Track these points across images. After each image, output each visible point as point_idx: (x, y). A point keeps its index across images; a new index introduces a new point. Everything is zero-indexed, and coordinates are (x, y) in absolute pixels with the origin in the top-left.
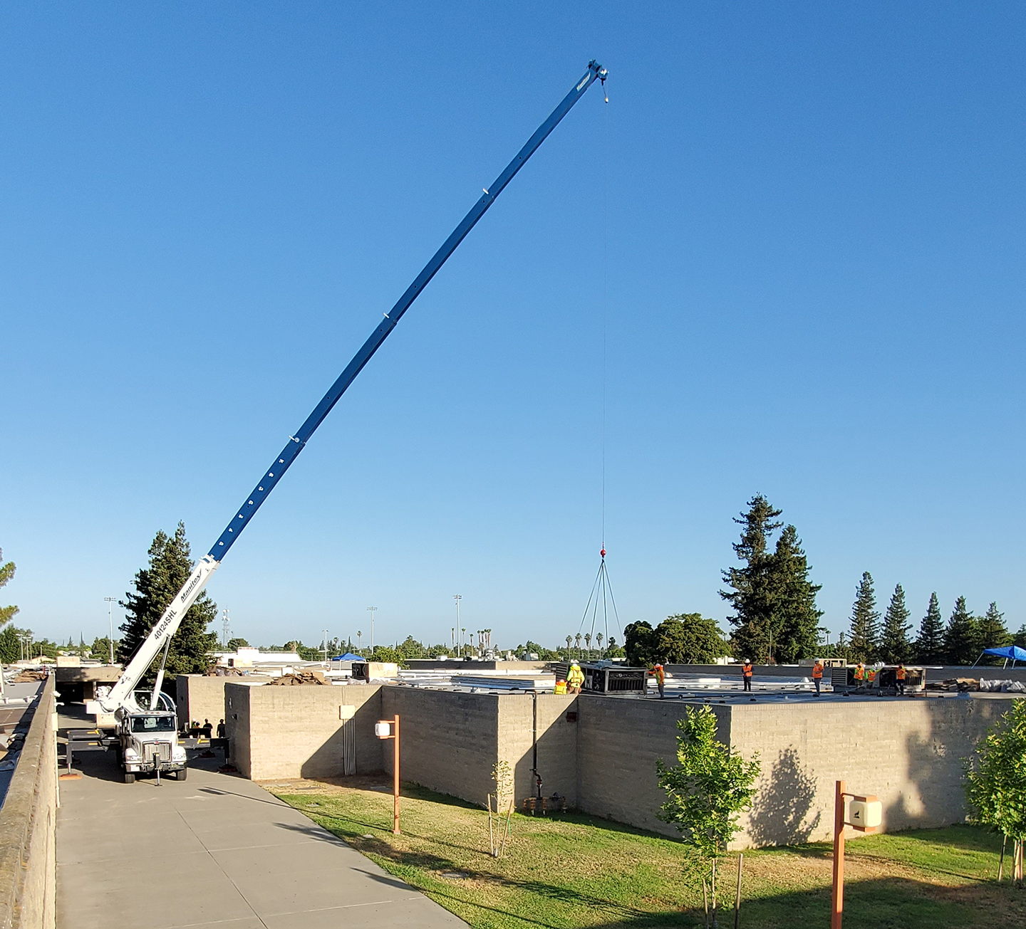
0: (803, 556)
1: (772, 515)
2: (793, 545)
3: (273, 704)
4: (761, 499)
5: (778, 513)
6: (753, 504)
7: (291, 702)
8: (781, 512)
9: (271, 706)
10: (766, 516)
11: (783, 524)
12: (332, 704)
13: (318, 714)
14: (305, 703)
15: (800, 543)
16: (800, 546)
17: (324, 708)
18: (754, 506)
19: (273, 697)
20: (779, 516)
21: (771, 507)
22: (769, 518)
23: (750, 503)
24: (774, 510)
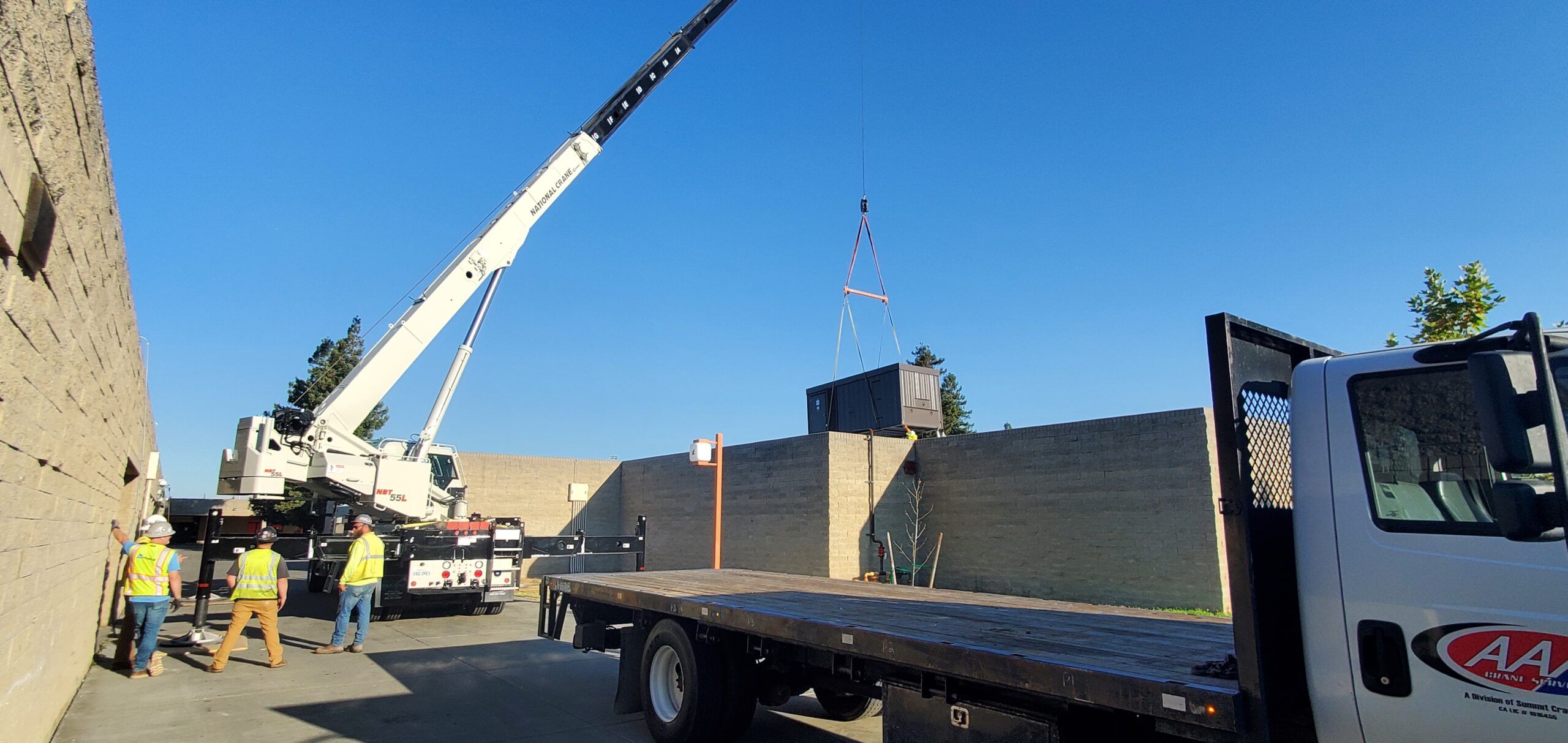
0: (963, 401)
1: (936, 363)
2: (955, 392)
3: (483, 477)
4: (924, 349)
5: (940, 362)
6: (917, 353)
7: (507, 476)
8: (944, 360)
9: (481, 479)
10: (931, 364)
11: (946, 370)
12: (559, 481)
13: (541, 493)
14: (525, 478)
15: (960, 389)
16: (960, 392)
17: (550, 486)
18: (919, 355)
19: (484, 468)
20: (942, 364)
21: (934, 355)
22: (934, 366)
23: (914, 352)
24: (938, 359)
